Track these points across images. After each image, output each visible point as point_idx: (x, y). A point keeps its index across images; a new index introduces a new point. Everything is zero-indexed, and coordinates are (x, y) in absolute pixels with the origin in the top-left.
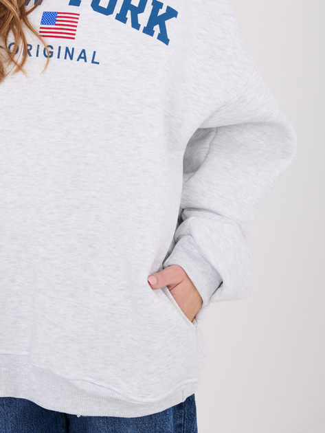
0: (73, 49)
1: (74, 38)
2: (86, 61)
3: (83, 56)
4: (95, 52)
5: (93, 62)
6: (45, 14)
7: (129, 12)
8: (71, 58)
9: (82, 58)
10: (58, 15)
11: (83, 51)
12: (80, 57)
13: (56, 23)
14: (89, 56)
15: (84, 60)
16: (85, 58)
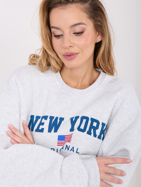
0: (69, 146)
1: (70, 142)
2: (73, 152)
3: (73, 149)
4: (78, 149)
5: (77, 152)
6: (59, 136)
7: (92, 129)
8: (68, 150)
9: (72, 150)
10: (66, 137)
11: (73, 147)
12: (71, 150)
13: (65, 140)
14: (75, 150)
15: (73, 151)
16: (73, 150)
